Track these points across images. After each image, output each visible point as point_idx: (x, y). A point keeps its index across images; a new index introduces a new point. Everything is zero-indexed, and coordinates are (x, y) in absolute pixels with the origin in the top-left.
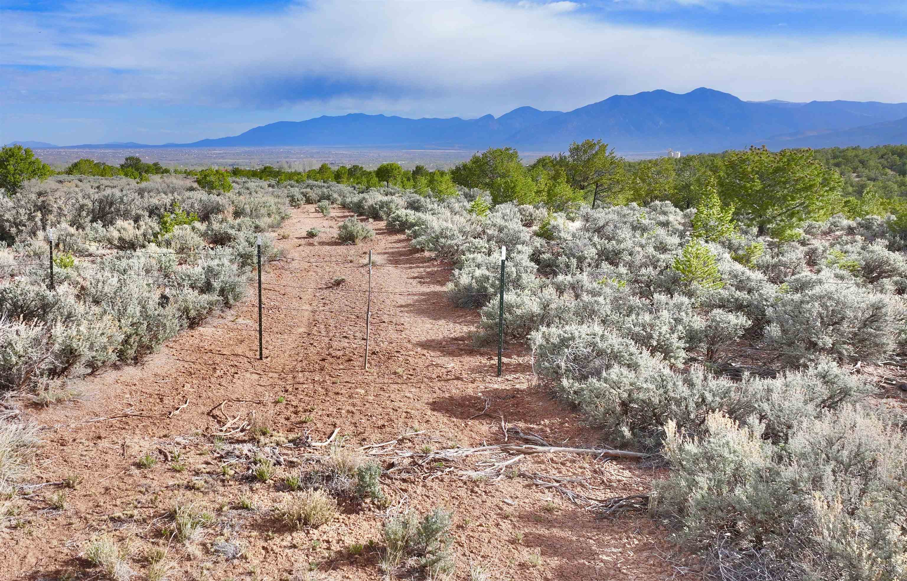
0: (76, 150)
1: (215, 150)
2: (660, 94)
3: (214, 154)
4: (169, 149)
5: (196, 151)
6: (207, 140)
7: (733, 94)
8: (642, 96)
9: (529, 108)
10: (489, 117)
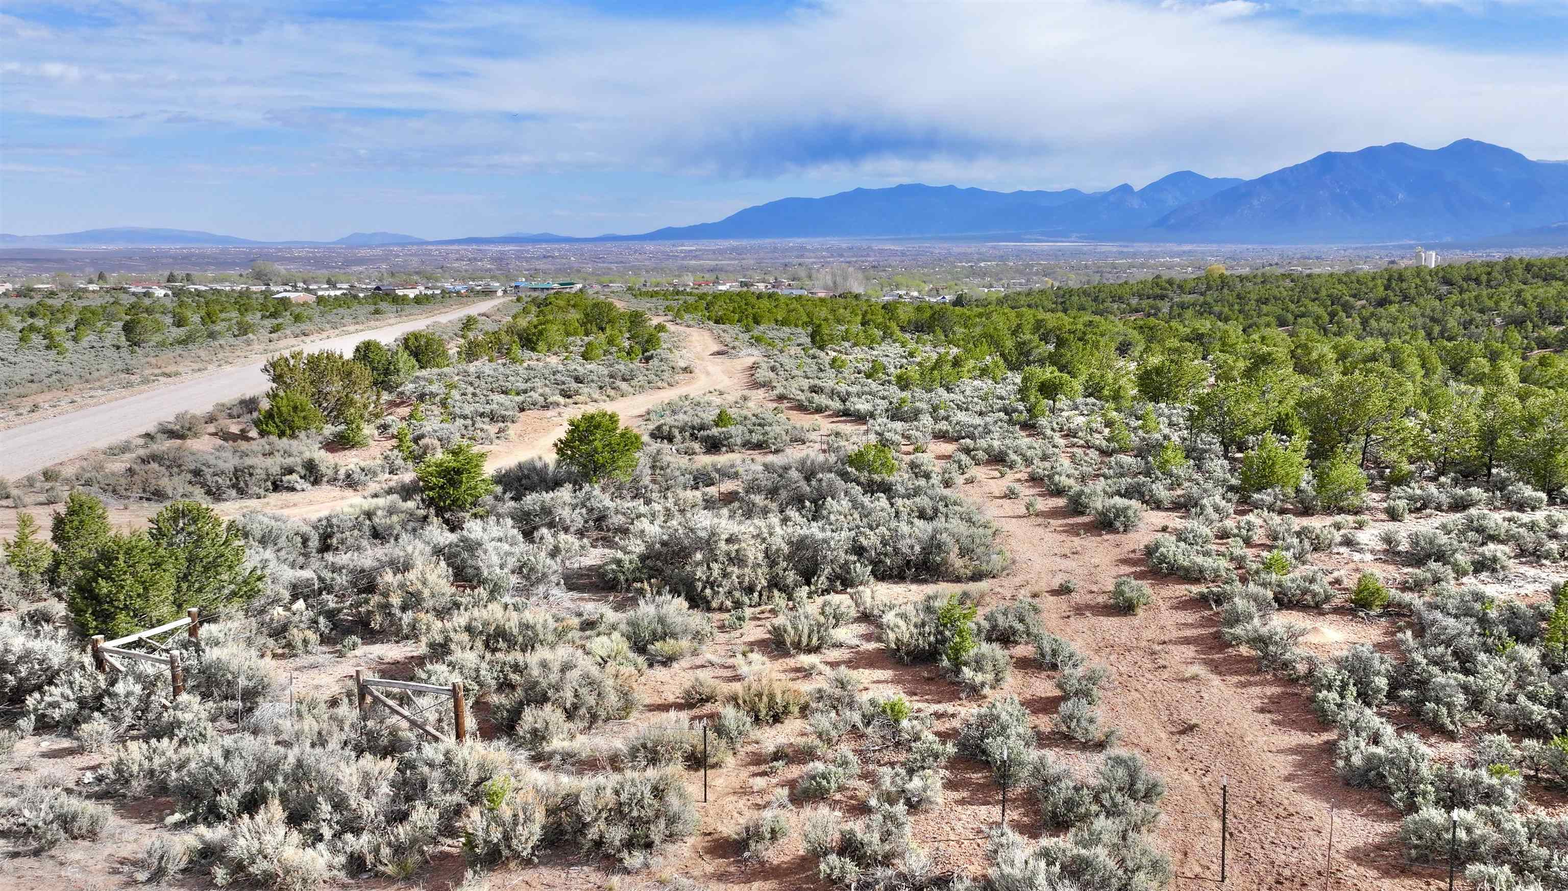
0: (456, 247)
1: (683, 245)
2: (1399, 149)
3: (681, 252)
4: (609, 245)
5: (650, 247)
6: (669, 229)
7: (1516, 149)
8: (1371, 154)
9: (1189, 174)
10: (1125, 189)
